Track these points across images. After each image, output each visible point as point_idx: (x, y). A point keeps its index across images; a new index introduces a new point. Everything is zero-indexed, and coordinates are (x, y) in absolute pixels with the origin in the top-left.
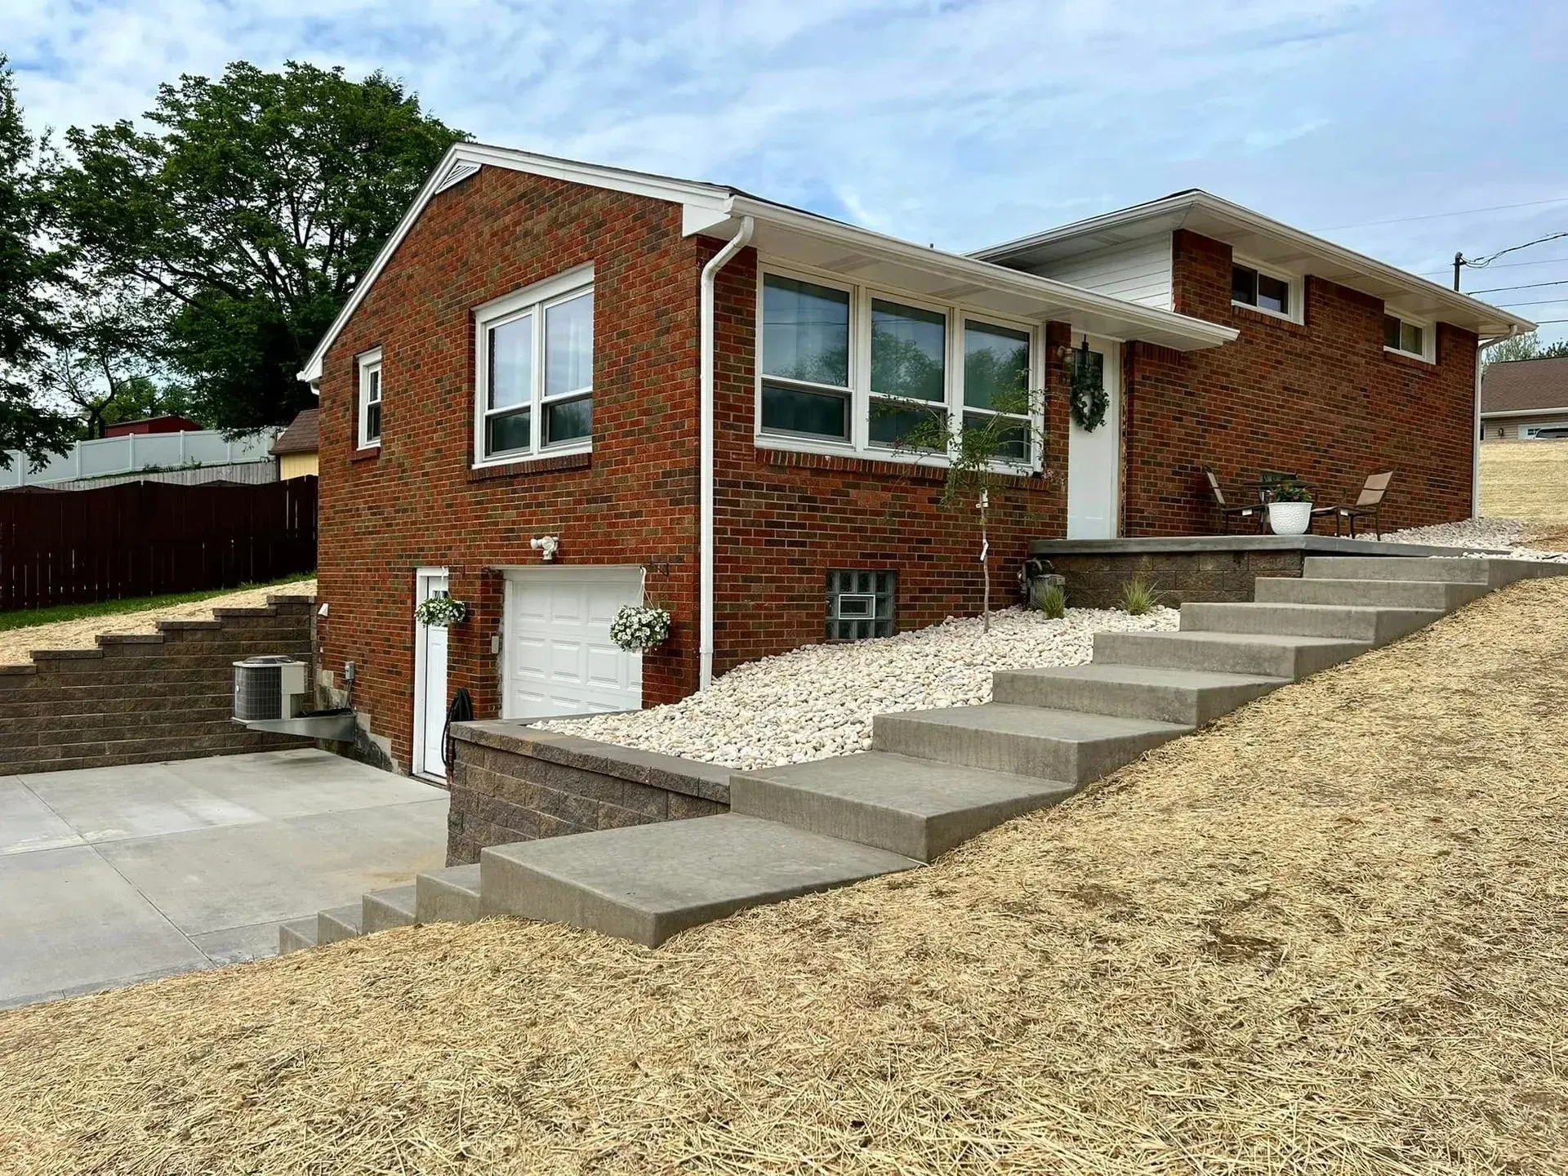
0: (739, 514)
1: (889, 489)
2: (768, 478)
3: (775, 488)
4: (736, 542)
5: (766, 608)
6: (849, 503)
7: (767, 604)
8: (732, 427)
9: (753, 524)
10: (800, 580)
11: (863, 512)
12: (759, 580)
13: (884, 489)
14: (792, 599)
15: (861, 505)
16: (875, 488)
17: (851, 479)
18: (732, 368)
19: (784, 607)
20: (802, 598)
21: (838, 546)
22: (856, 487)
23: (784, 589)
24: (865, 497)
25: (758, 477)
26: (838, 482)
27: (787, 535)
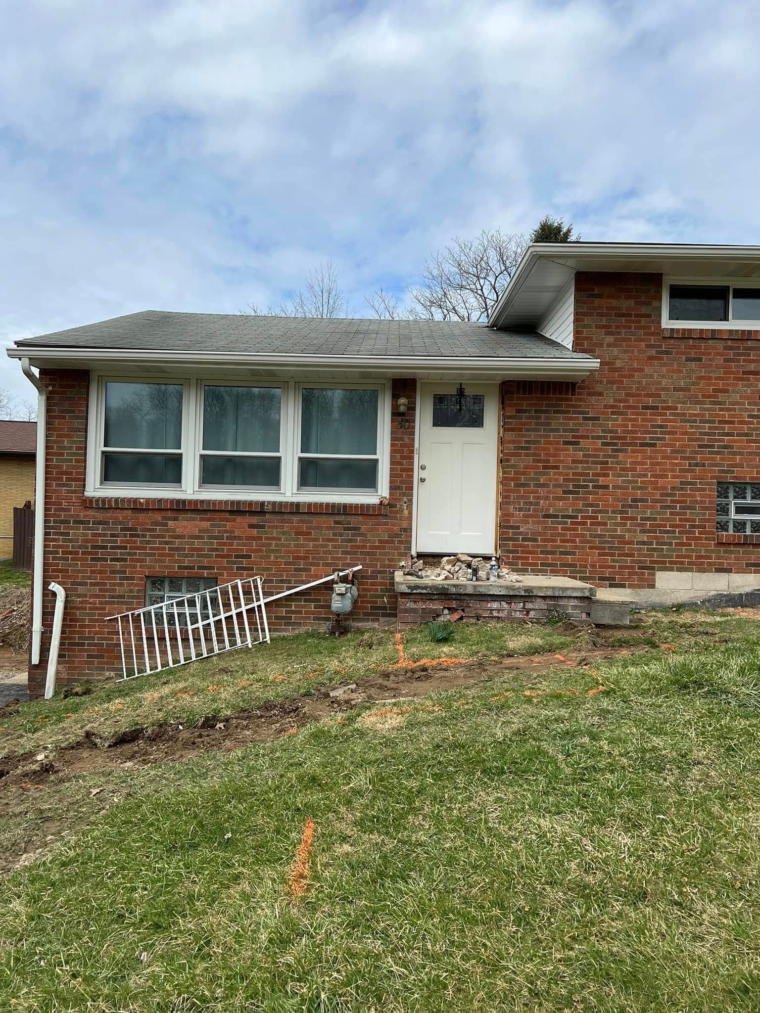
0: (70, 541)
1: (208, 520)
2: (94, 517)
3: (100, 523)
4: (67, 559)
5: (90, 603)
6: (168, 531)
7: (91, 600)
8: (64, 485)
9: (79, 547)
10: (121, 585)
11: (183, 537)
12: (85, 584)
13: (202, 520)
14: (113, 597)
15: (179, 531)
16: (194, 519)
17: (170, 514)
18: (65, 448)
19: (107, 603)
20: (123, 597)
21: (156, 561)
22: (176, 519)
23: (107, 590)
24: (184, 525)
25: (85, 516)
26: (158, 517)
27: (109, 554)
